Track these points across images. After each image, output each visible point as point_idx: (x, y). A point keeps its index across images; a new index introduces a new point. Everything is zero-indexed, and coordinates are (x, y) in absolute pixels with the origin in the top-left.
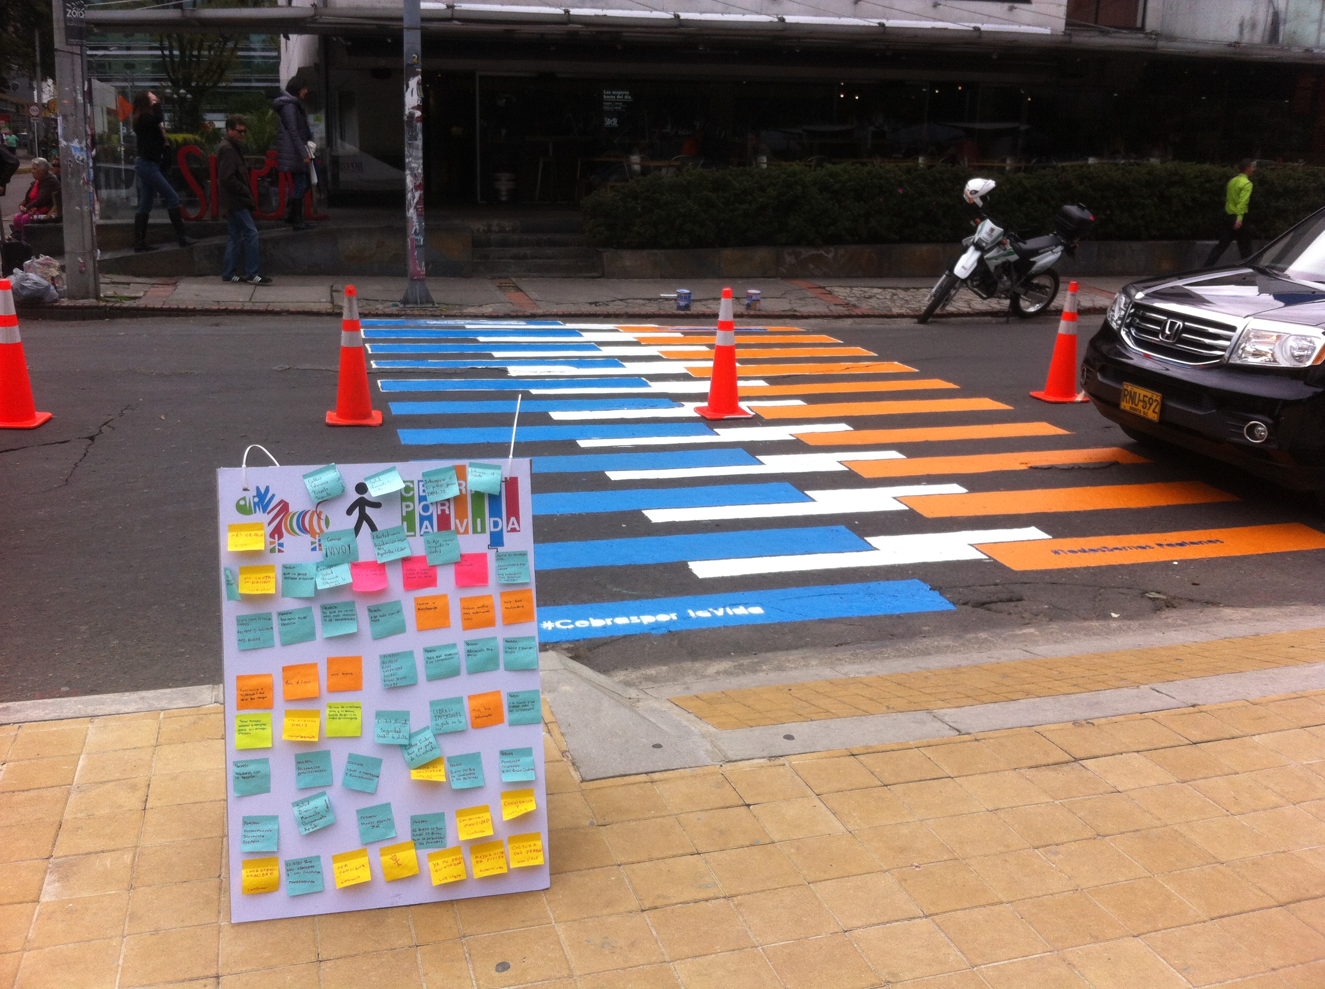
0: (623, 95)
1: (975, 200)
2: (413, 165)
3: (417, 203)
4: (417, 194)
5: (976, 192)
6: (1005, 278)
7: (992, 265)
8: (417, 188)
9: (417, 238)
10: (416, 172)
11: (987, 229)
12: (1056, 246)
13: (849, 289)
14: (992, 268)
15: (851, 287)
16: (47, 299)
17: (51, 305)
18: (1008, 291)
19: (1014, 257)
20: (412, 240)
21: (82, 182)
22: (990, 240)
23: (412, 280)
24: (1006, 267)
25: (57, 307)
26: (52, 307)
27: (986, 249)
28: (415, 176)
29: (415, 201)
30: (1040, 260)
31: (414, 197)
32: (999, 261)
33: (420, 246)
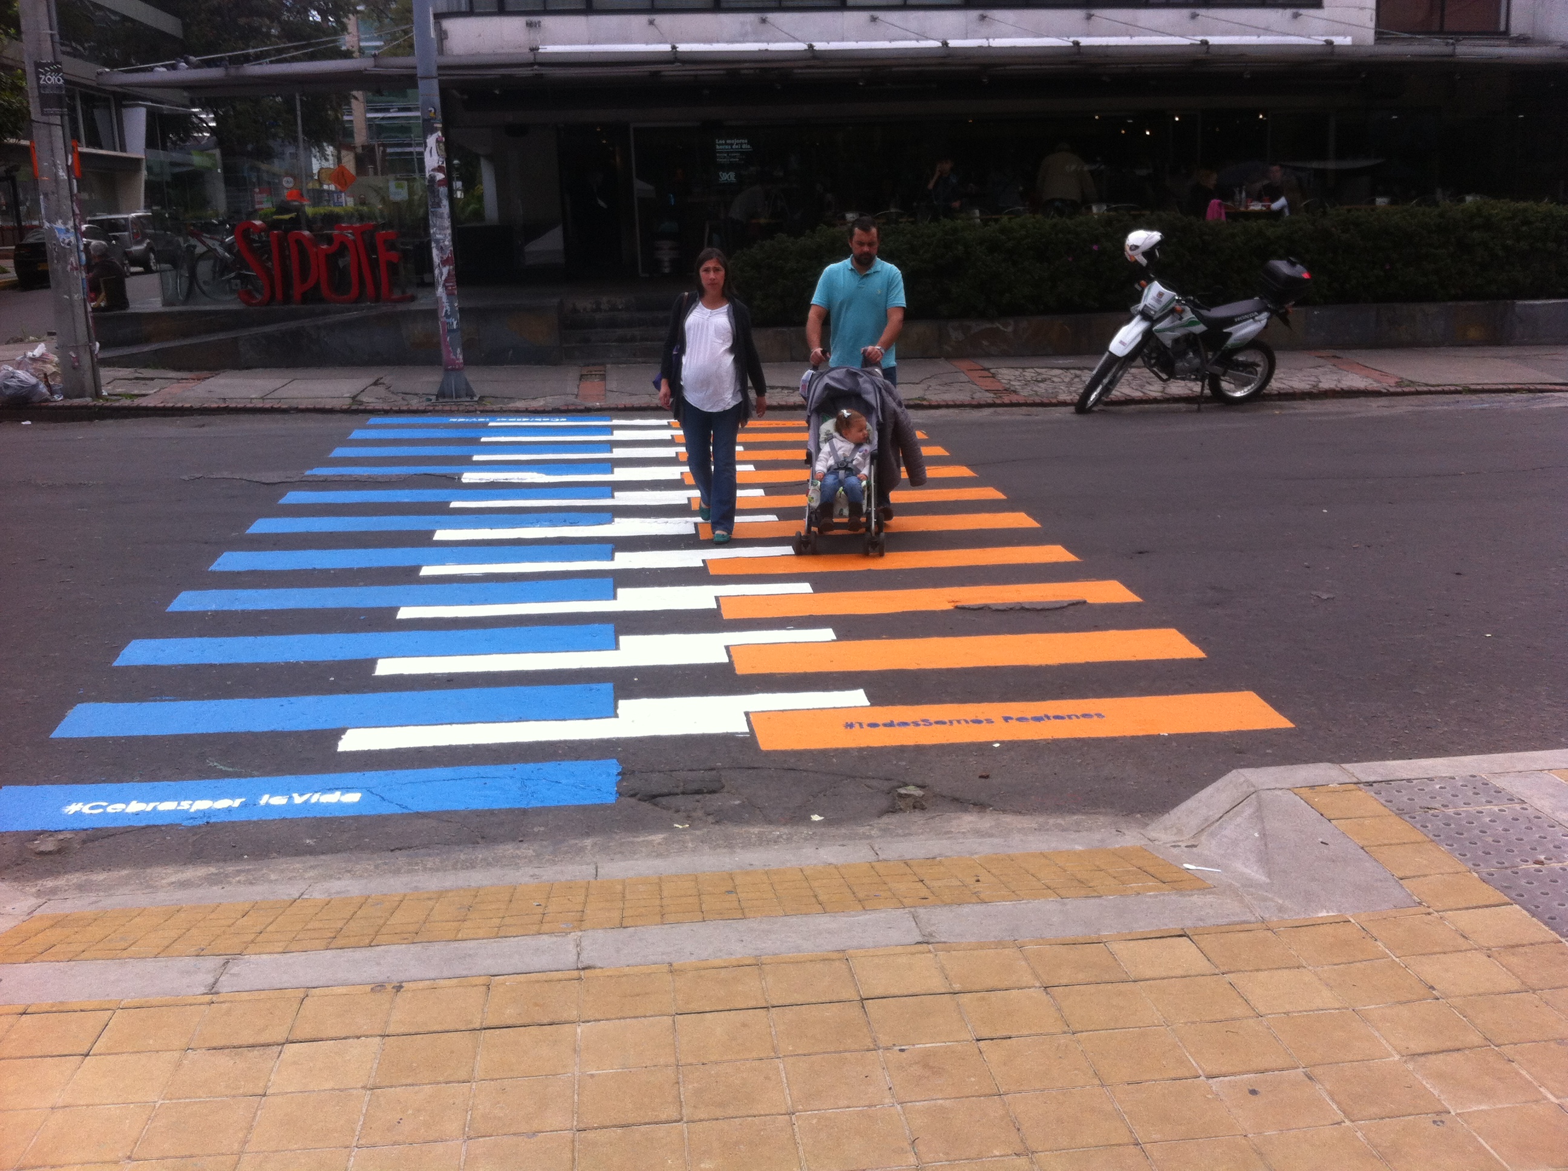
0: (741, 144)
1: (1136, 257)
2: (438, 236)
3: (446, 281)
4: (445, 270)
5: (1137, 247)
6: (1191, 355)
7: (1167, 339)
8: (444, 263)
9: (448, 321)
10: (442, 244)
11: (1154, 293)
12: (1260, 312)
13: (1021, 370)
14: (1168, 343)
15: (1023, 368)
16: (35, 399)
17: (38, 405)
18: (1197, 370)
19: (1200, 328)
20: (444, 323)
21: (69, 267)
22: (1158, 307)
23: (446, 370)
24: (1189, 342)
25: (47, 408)
26: (41, 408)
27: (1155, 317)
28: (441, 249)
29: (444, 278)
30: (1237, 331)
31: (441, 274)
32: (1177, 334)
33: (453, 331)
